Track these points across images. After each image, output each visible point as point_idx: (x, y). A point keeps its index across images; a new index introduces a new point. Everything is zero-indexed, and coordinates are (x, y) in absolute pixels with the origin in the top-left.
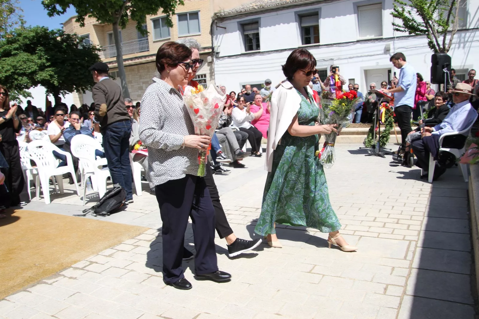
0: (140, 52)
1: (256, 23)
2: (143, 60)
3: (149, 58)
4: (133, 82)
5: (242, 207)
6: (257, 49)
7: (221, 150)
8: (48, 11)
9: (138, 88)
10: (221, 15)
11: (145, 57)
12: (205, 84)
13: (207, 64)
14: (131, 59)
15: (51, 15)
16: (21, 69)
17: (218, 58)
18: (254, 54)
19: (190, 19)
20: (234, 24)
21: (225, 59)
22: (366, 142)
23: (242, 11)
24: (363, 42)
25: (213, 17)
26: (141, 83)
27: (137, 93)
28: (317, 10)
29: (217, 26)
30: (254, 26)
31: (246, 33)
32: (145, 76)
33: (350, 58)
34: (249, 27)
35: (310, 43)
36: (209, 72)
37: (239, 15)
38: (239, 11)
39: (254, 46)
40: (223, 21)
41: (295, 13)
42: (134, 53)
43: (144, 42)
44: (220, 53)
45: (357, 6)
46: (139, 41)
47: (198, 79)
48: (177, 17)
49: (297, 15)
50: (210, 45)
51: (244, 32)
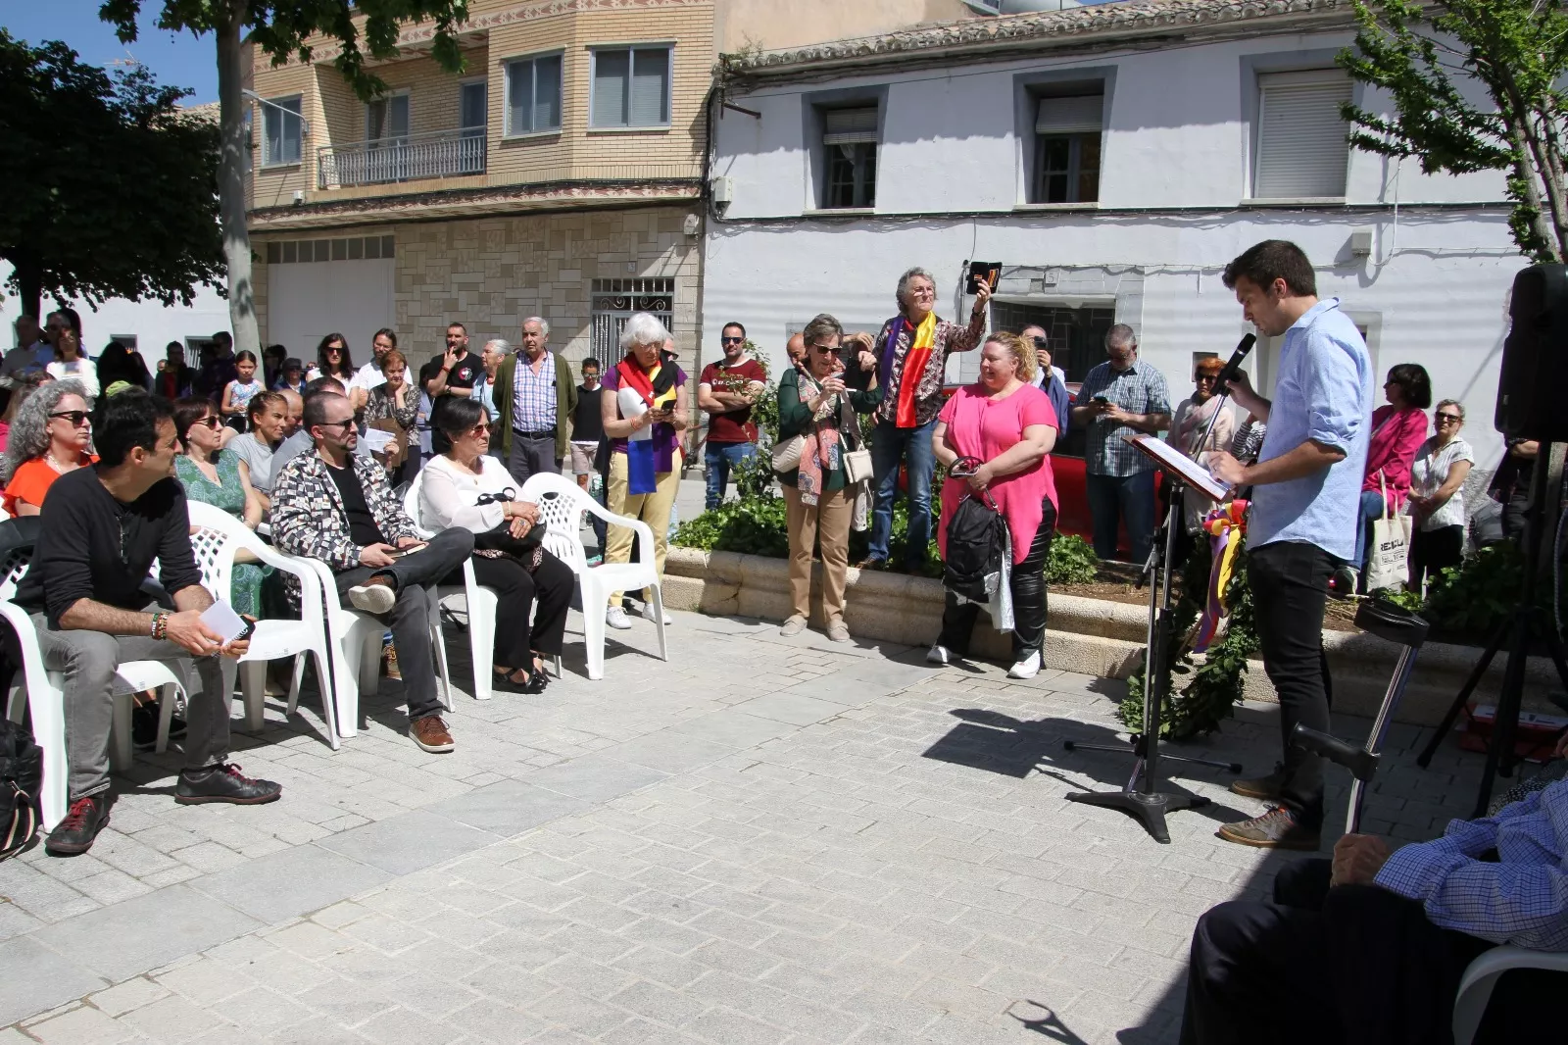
0: (465, 175)
1: (869, 107)
2: (466, 205)
3: (481, 198)
4: (428, 281)
6: (864, 204)
10: (745, 64)
11: (469, 193)
12: (667, 313)
13: (679, 241)
14: (426, 198)
17: (720, 223)
18: (848, 223)
19: (637, 73)
20: (789, 101)
21: (744, 229)
23: (823, 55)
25: (718, 69)
26: (455, 287)
28: (1099, 76)
29: (723, 105)
30: (862, 117)
31: (834, 140)
32: (471, 263)
33: (1208, 271)
34: (846, 119)
35: (1063, 200)
36: (684, 271)
37: (808, 70)
38: (811, 51)
39: (858, 192)
40: (754, 89)
41: (1017, 78)
43: (471, 141)
44: (730, 207)
45: (1255, 70)
46: (465, 134)
47: (643, 293)
48: (591, 60)
49: (1022, 86)
50: (697, 173)
51: (825, 136)
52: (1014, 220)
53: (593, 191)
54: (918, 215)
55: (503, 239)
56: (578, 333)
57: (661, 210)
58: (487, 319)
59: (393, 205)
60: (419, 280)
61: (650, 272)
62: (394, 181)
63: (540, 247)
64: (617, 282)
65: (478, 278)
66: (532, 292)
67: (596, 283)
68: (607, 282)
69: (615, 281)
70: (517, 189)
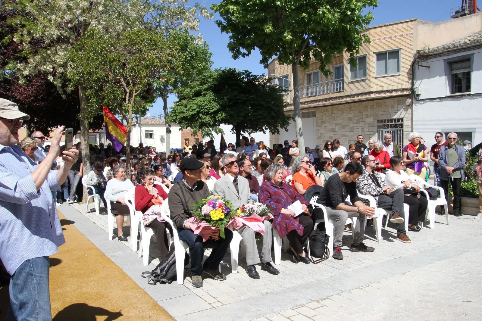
0: (336, 93)
1: (467, 61)
2: (337, 101)
3: (343, 99)
4: (326, 123)
6: (467, 91)
8: (233, 54)
10: (424, 53)
11: (339, 98)
12: (401, 129)
13: (404, 107)
14: (326, 100)
15: (235, 57)
16: (206, 109)
17: (418, 101)
18: (462, 97)
19: (389, 59)
20: (440, 62)
21: (427, 102)
23: (451, 47)
25: (415, 55)
26: (334, 125)
27: (329, 135)
29: (419, 66)
30: (465, 64)
31: (455, 72)
32: (339, 117)
34: (459, 65)
36: (407, 116)
37: (446, 52)
38: (446, 47)
39: (464, 87)
40: (427, 60)
42: (329, 94)
43: (339, 83)
44: (421, 96)
46: (336, 81)
47: (393, 123)
48: (375, 57)
50: (410, 86)
51: (452, 71)
53: (377, 94)
55: (349, 110)
56: (373, 136)
57: (398, 98)
58: (344, 133)
59: (316, 102)
60: (323, 123)
61: (395, 117)
62: (316, 96)
63: (360, 111)
64: (385, 120)
65: (341, 121)
66: (358, 125)
67: (378, 121)
68: (382, 121)
69: (384, 120)
70: (354, 96)
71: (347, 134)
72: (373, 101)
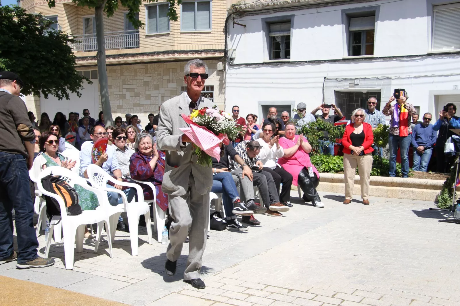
0: (127, 48)
1: (287, 22)
2: (130, 59)
3: (138, 57)
4: (113, 88)
5: (268, 286)
6: (286, 58)
7: (239, 198)
9: (119, 96)
10: (240, 8)
11: (133, 55)
12: (212, 98)
13: (215, 72)
14: (114, 56)
17: (231, 65)
18: (280, 65)
19: (198, 10)
20: (257, 21)
21: (242, 67)
22: (438, 200)
23: (270, 4)
24: (436, 56)
25: (230, 9)
26: (124, 90)
28: (373, 10)
29: (234, 23)
30: (284, 26)
31: (273, 35)
32: (131, 81)
33: (416, 77)
34: (277, 27)
35: (360, 55)
36: (218, 83)
37: (265, 9)
38: (266, 4)
39: (282, 54)
40: (243, 17)
41: (343, 11)
42: (118, 49)
43: (132, 35)
44: (235, 59)
45: (432, 5)
46: (126, 33)
49: (344, 14)
50: (223, 47)
51: (270, 33)
52: (343, 62)
53: (183, 54)
54: (307, 61)
55: (144, 72)
57: (208, 61)
58: (138, 102)
60: (110, 87)
63: (159, 75)
65: (134, 86)
66: (157, 92)
70: (153, 54)
71: (142, 103)
72: (176, 63)
